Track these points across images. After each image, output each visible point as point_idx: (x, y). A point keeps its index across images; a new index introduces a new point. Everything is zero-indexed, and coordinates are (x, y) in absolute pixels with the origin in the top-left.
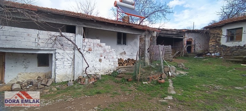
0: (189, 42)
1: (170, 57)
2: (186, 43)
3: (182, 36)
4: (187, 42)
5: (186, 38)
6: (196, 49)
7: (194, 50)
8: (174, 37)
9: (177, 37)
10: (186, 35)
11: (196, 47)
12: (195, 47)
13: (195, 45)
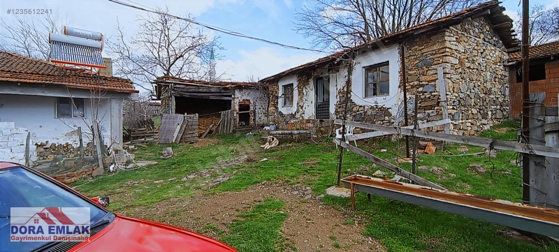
0: (244, 107)
1: (194, 135)
2: (237, 108)
3: (231, 96)
4: (240, 105)
5: (238, 98)
6: (257, 119)
7: (254, 120)
8: (211, 98)
9: (218, 98)
10: (237, 94)
11: (257, 115)
12: (255, 115)
13: (254, 112)
